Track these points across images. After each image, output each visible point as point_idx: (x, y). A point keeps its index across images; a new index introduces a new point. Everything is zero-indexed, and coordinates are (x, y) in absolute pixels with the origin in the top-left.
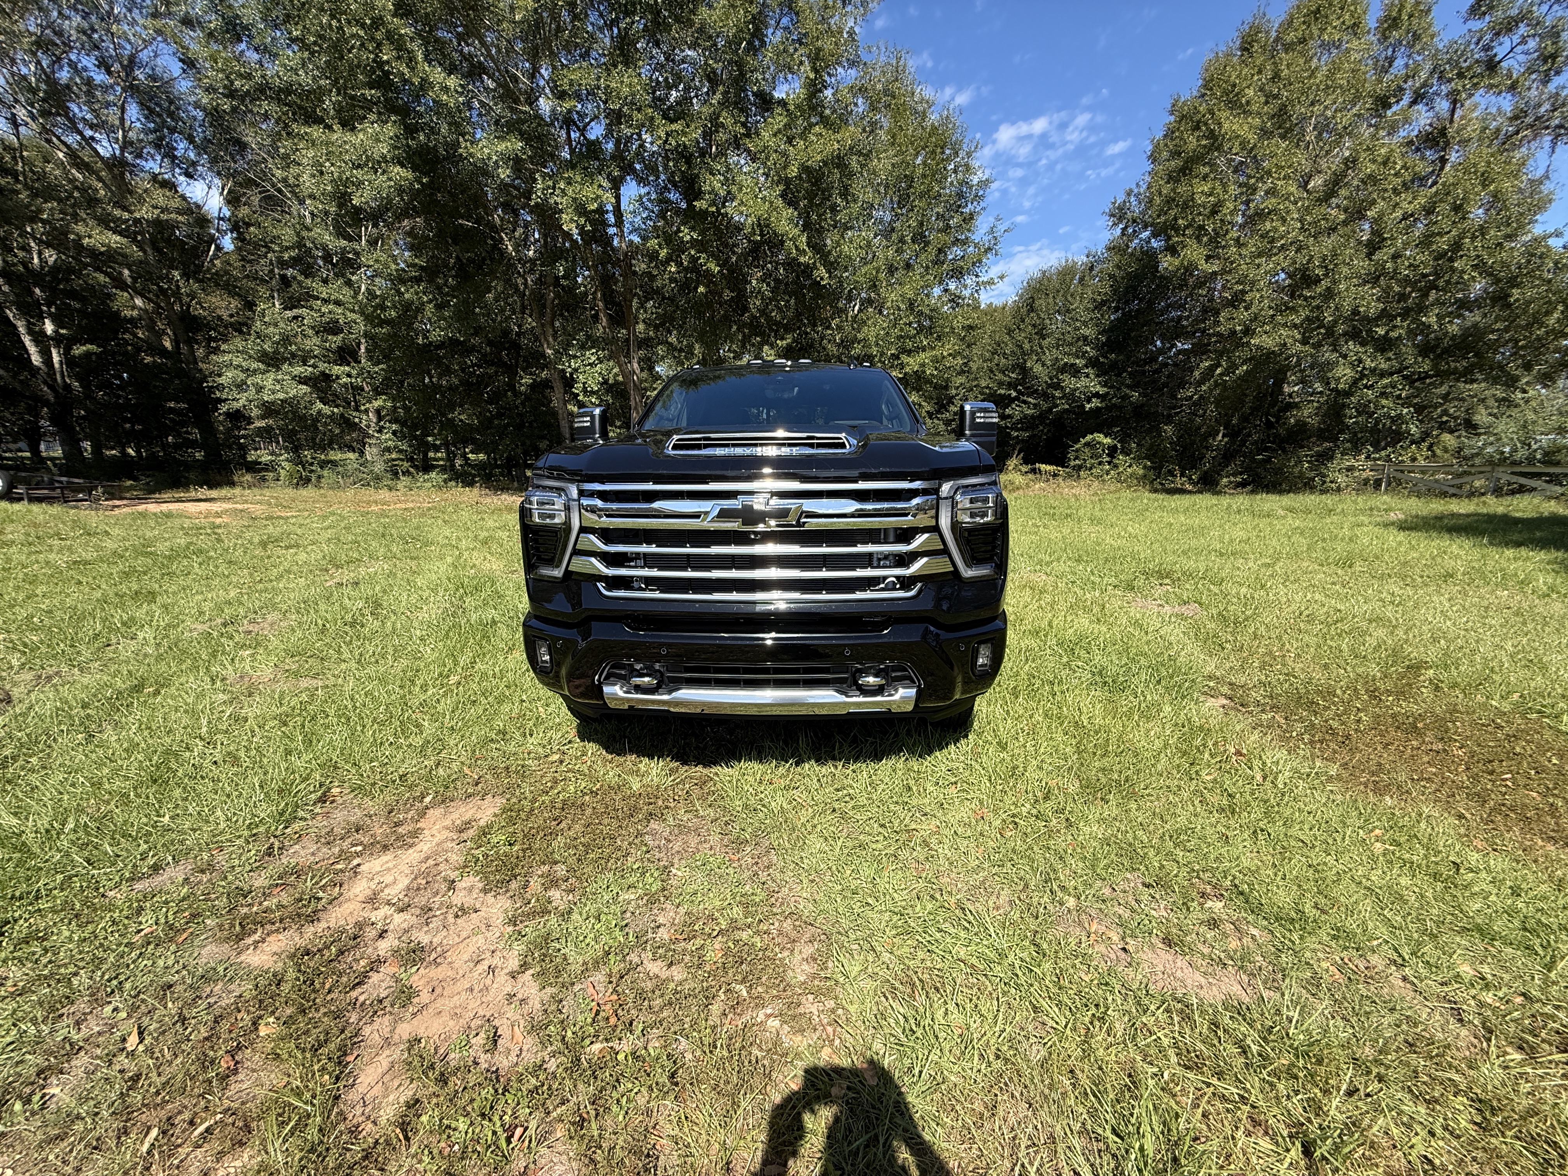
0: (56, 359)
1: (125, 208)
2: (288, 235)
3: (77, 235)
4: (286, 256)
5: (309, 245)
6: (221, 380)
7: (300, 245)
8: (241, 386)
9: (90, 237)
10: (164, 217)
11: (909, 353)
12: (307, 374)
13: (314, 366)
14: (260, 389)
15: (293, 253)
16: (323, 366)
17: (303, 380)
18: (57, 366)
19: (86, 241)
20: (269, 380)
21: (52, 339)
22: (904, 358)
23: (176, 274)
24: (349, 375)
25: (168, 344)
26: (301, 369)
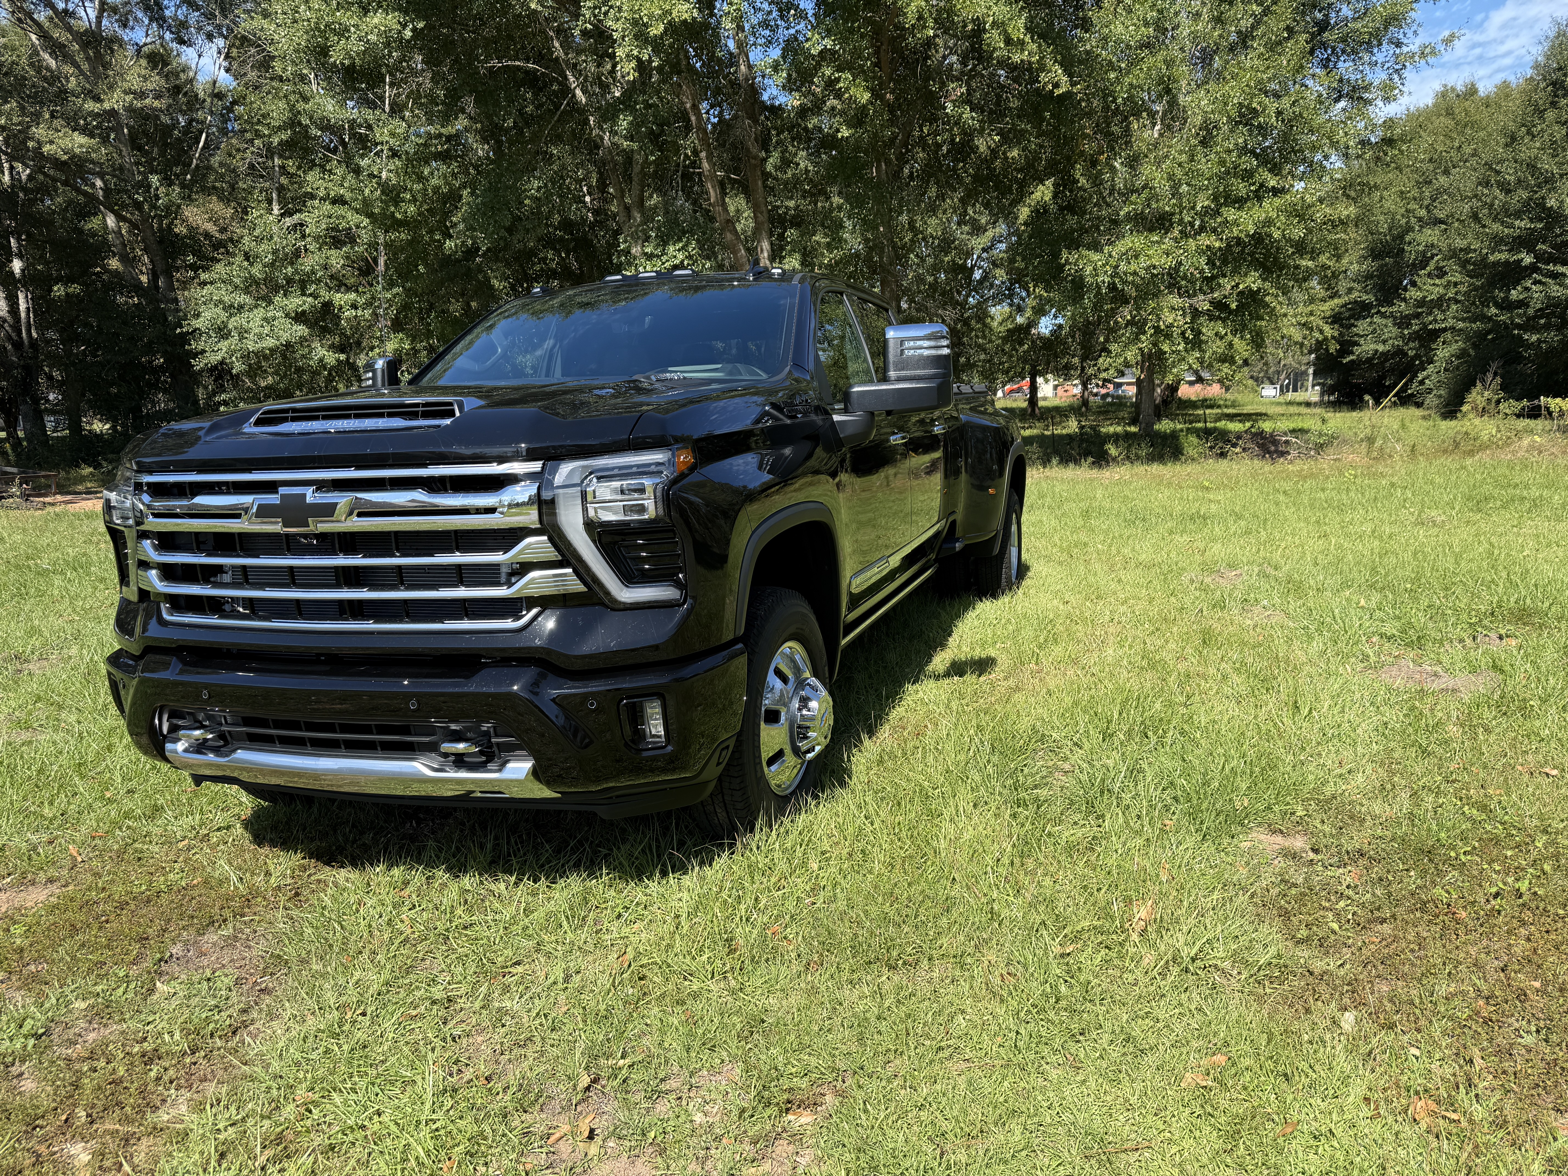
0: (23, 306)
1: (97, 99)
2: (278, 111)
3: (38, 142)
4: (276, 141)
5: (305, 121)
6: (198, 323)
7: (293, 123)
8: (223, 332)
9: (51, 142)
10: (138, 104)
11: (1240, 202)
12: (306, 307)
13: (315, 296)
14: (243, 333)
15: (285, 136)
16: (325, 295)
17: (299, 317)
18: (23, 315)
19: (46, 149)
20: (254, 320)
21: (19, 281)
22: (1230, 213)
23: (154, 179)
24: (354, 306)
25: (144, 279)
26: (298, 301)
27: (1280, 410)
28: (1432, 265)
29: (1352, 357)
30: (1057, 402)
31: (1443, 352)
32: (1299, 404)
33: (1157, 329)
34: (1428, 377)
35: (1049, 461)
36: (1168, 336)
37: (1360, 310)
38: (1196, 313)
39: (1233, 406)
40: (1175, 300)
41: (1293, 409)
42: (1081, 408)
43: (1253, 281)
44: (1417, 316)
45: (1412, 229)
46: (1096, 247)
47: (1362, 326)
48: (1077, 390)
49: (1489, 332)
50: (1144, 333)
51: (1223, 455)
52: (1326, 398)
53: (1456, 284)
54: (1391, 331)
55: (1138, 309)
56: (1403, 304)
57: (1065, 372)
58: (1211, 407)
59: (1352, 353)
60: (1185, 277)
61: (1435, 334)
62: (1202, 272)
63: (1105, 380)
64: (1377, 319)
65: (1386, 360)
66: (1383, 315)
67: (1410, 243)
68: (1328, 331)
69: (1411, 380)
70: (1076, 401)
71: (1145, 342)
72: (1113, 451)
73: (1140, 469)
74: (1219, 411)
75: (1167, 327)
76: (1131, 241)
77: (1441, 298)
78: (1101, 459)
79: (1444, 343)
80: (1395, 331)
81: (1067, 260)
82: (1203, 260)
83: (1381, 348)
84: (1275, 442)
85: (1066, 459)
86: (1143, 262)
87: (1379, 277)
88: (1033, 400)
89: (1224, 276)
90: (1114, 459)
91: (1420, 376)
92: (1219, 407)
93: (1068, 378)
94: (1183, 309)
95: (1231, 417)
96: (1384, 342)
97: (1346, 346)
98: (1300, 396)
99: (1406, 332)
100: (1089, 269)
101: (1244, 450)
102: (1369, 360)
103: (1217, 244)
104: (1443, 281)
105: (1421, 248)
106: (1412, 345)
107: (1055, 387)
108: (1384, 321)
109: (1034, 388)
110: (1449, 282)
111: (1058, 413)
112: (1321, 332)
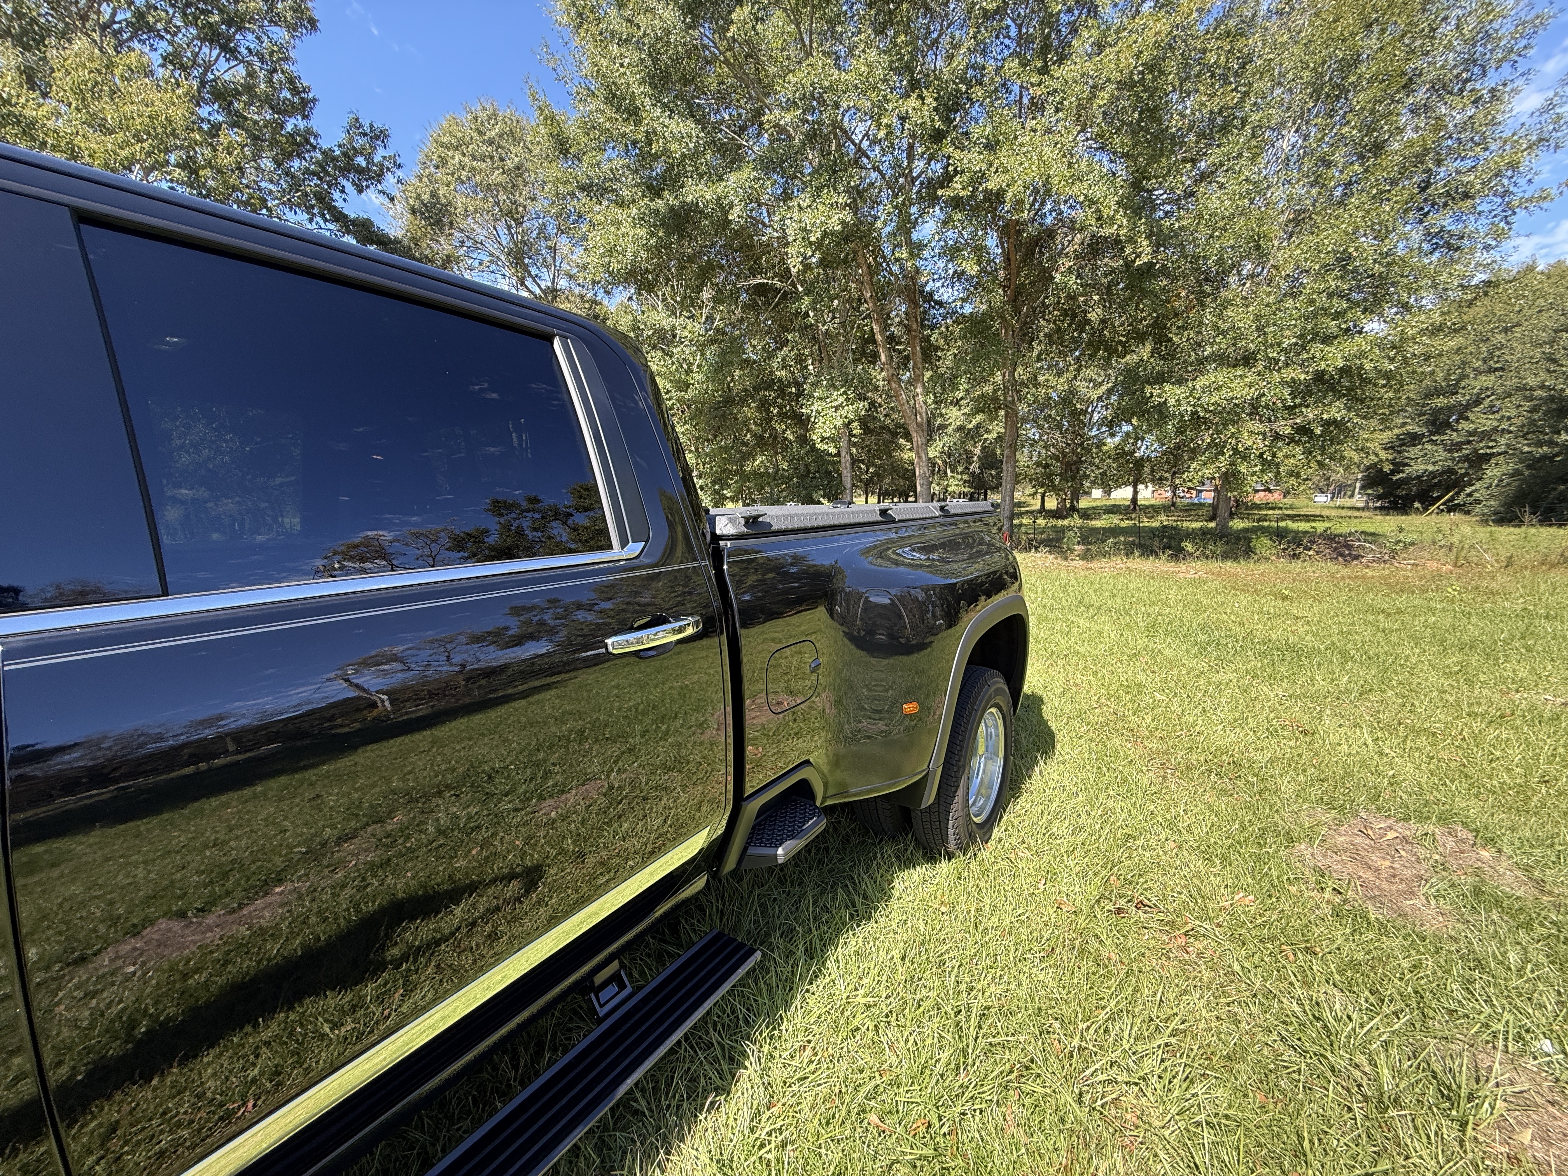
27: (1334, 513)
28: (1487, 403)
29: (1401, 475)
30: (1153, 502)
31: (1494, 472)
32: (1350, 508)
33: (1235, 451)
34: (1476, 491)
35: (1132, 553)
36: (1245, 458)
37: (1414, 439)
38: (1277, 437)
39: (1292, 508)
40: (1256, 426)
41: (1344, 513)
42: (1169, 508)
43: (1336, 410)
44: (1469, 442)
45: (1468, 377)
46: (1180, 382)
47: (1413, 452)
48: (1169, 494)
49: (1557, 455)
50: (1223, 454)
51: (1295, 556)
52: (1371, 504)
53: (1509, 418)
54: (1441, 454)
55: (1219, 433)
56: (1455, 434)
57: (1159, 482)
58: (1273, 509)
59: (1403, 472)
60: (1267, 407)
61: (1487, 458)
62: (1283, 401)
63: (1189, 488)
64: (1428, 446)
65: (1434, 478)
66: (1434, 442)
67: (1464, 388)
68: (1383, 455)
69: (1458, 494)
70: (1167, 502)
71: (1223, 462)
72: (1189, 547)
73: (1215, 565)
74: (1280, 512)
75: (1247, 449)
76: (1214, 376)
77: (1495, 430)
78: (1178, 554)
79: (1497, 464)
80: (1445, 455)
81: (1151, 393)
82: (1286, 392)
83: (1431, 468)
84: (1349, 547)
85: (1148, 551)
86: (1225, 393)
87: (1431, 415)
88: (1134, 500)
89: (1308, 406)
90: (1191, 554)
91: (1468, 490)
92: (1281, 508)
93: (1162, 486)
94: (1264, 434)
95: (1292, 518)
96: (1434, 463)
97: (1398, 466)
98: (1348, 502)
99: (1456, 455)
100: (1172, 402)
101: (1318, 553)
102: (1419, 477)
103: (1302, 377)
104: (1497, 416)
105: (1475, 391)
106: (1460, 465)
107: (1153, 491)
108: (1435, 448)
109: (1136, 493)
110: (1503, 417)
111: (1152, 510)
112: (1377, 455)
